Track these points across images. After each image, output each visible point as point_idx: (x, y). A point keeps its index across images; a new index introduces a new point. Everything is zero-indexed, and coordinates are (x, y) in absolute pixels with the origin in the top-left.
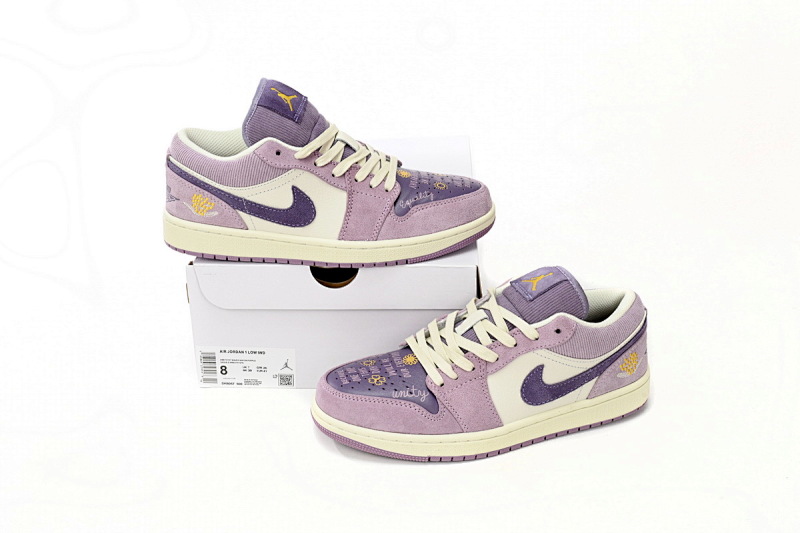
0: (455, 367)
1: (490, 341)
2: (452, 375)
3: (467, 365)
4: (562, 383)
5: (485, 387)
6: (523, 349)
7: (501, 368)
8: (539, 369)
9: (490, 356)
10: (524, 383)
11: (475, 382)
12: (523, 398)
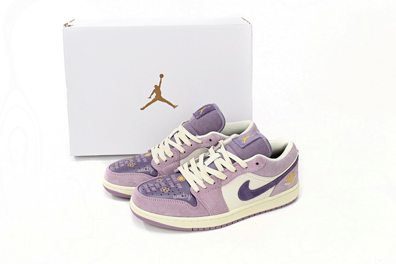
0: (205, 182)
1: (223, 169)
2: (204, 186)
3: (211, 182)
4: (258, 189)
5: (220, 192)
6: (240, 173)
7: (228, 182)
8: (247, 183)
9: (223, 177)
10: (240, 190)
11: (215, 190)
12: (239, 197)
